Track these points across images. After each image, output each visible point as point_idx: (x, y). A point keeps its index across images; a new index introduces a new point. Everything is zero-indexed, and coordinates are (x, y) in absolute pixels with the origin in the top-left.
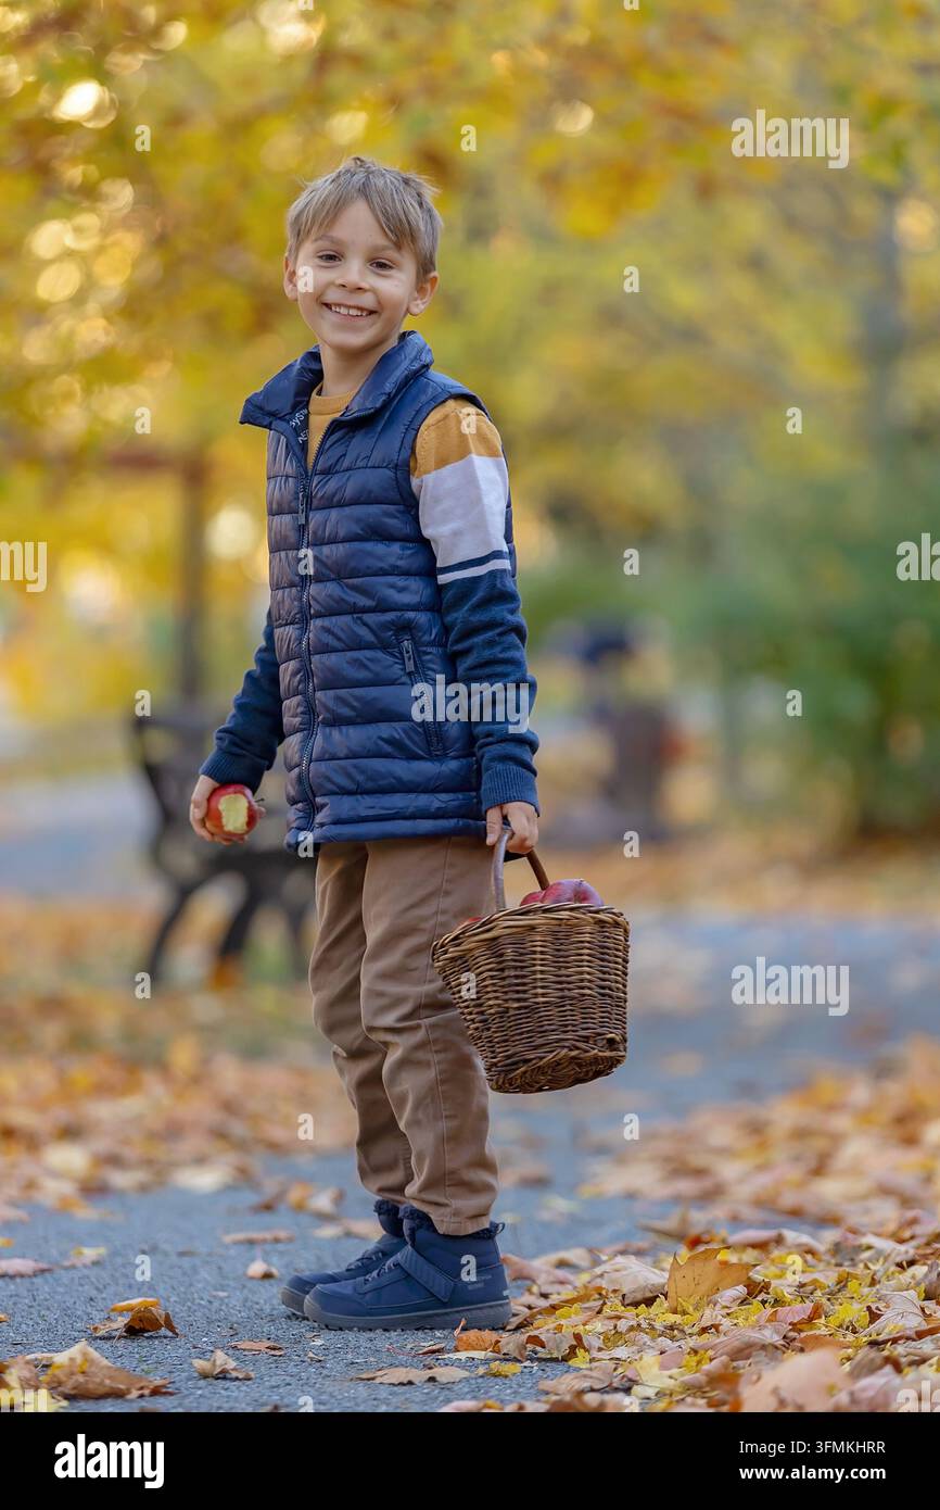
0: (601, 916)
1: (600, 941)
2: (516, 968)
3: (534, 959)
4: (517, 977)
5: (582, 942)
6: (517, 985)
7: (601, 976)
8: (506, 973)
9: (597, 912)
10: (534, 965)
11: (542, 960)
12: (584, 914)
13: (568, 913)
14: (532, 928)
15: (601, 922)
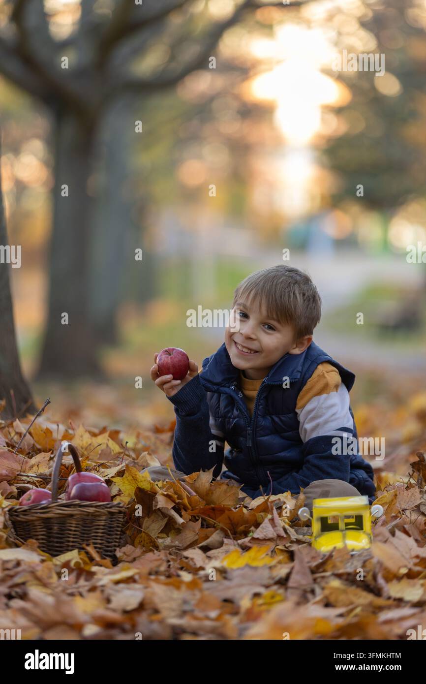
0: (112, 510)
1: (110, 524)
2: (57, 538)
3: (70, 534)
4: (57, 542)
5: (99, 525)
6: (57, 547)
7: (107, 544)
8: (52, 539)
9: (110, 508)
10: (69, 537)
11: (74, 535)
12: (103, 509)
13: (94, 509)
14: (71, 516)
15: (112, 513)
